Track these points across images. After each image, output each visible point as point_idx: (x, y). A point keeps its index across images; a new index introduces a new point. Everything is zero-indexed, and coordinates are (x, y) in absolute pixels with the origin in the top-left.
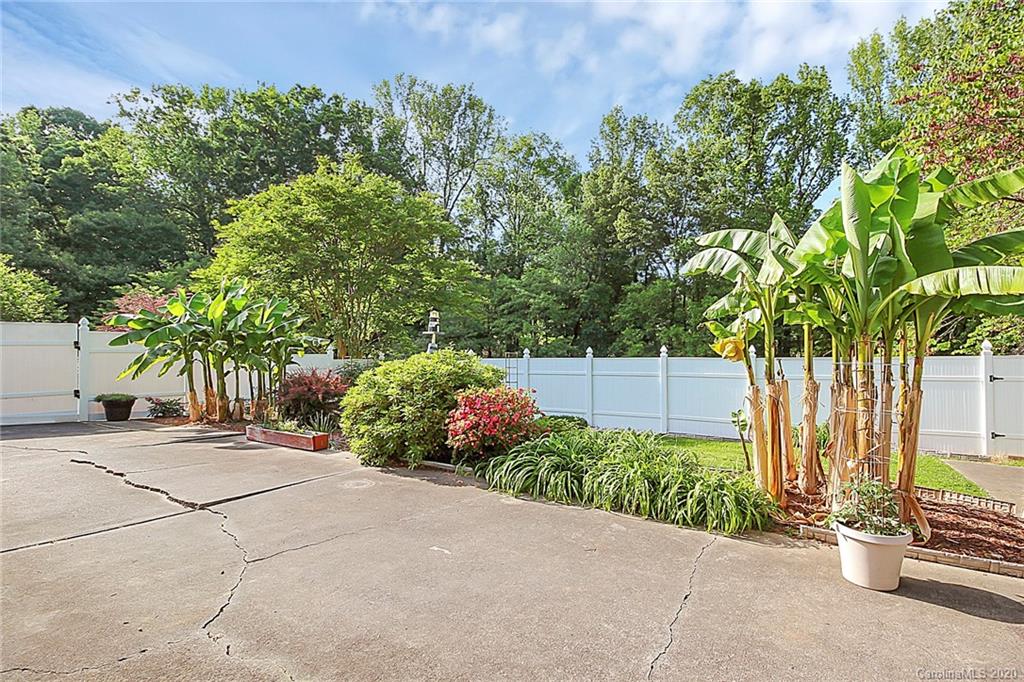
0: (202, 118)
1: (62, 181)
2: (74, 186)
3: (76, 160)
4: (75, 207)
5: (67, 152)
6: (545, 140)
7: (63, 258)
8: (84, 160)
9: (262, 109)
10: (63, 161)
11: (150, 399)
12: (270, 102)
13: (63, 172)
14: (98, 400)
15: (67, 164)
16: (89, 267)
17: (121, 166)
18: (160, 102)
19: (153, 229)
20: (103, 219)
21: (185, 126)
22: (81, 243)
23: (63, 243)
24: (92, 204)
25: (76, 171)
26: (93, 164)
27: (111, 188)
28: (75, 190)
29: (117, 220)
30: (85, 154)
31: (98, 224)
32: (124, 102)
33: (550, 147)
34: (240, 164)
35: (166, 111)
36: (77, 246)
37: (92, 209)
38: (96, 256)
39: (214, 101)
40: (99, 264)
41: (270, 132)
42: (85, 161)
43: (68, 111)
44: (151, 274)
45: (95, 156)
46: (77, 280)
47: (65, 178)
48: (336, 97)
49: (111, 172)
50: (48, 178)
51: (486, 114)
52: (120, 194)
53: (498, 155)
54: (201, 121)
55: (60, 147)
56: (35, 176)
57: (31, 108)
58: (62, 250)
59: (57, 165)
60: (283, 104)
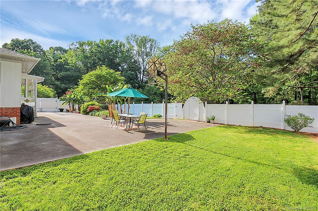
0: (87, 48)
1: (58, 65)
2: (60, 66)
3: (61, 60)
4: (61, 71)
5: (59, 58)
7: (58, 83)
8: (62, 60)
9: (99, 46)
10: (58, 61)
11: (66, 109)
12: (101, 45)
13: (58, 63)
14: (59, 109)
15: (59, 61)
16: (63, 85)
17: (69, 61)
18: (78, 46)
19: (76, 76)
20: (66, 74)
21: (83, 51)
22: (62, 79)
23: (58, 79)
24: (64, 70)
25: (61, 63)
26: (64, 61)
27: (67, 67)
28: (60, 67)
29: (68, 74)
32: (70, 46)
34: (94, 60)
35: (79, 48)
36: (61, 80)
37: (64, 72)
38: (64, 82)
39: (90, 44)
40: (65, 84)
41: (100, 52)
43: (60, 48)
44: (75, 86)
45: (64, 59)
48: (117, 41)
49: (68, 63)
50: (55, 65)
51: (154, 42)
52: (69, 68)
53: (158, 52)
54: (87, 49)
55: (57, 57)
56: (52, 64)
57: (52, 47)
58: (58, 81)
59: (57, 61)
60: (104, 45)
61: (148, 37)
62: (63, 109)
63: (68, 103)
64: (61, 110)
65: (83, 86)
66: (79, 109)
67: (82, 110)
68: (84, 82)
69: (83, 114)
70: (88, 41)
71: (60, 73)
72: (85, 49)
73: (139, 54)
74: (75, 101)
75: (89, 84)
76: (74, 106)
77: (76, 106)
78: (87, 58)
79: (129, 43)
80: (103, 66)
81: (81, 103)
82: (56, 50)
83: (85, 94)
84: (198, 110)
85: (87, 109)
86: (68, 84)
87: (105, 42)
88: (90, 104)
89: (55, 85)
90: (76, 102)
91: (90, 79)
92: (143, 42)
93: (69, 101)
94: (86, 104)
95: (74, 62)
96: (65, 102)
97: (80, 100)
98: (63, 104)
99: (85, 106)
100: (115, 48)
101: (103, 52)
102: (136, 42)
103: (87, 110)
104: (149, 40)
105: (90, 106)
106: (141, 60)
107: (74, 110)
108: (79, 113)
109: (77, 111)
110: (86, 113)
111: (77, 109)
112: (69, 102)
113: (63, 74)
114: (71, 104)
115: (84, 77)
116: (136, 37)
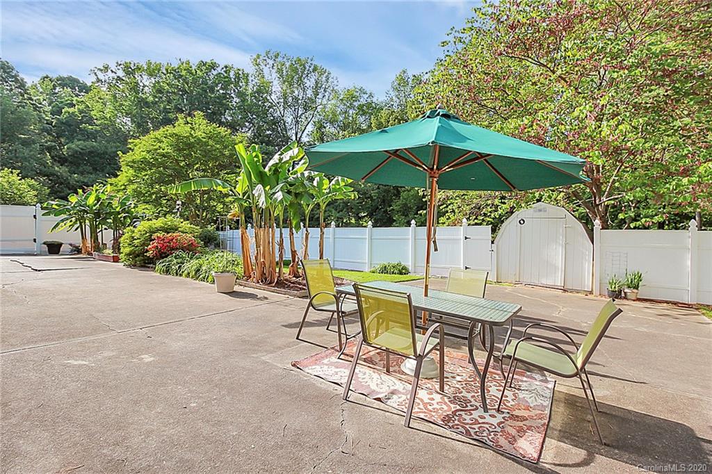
0: (146, 81)
1: (62, 123)
2: (70, 126)
3: (71, 110)
4: (71, 139)
5: (66, 105)
6: (362, 91)
7: (61, 170)
9: (178, 76)
10: (63, 111)
11: (71, 245)
12: (184, 73)
13: (63, 117)
14: (44, 243)
15: (65, 112)
16: (76, 175)
17: (96, 114)
18: (121, 73)
20: (85, 146)
21: (135, 88)
22: (74, 161)
23: (62, 161)
24: (80, 137)
25: (70, 116)
26: (81, 112)
27: (90, 127)
28: (70, 128)
29: (93, 147)
30: (77, 106)
31: (82, 149)
32: (99, 73)
33: (366, 96)
35: (124, 78)
36: (71, 162)
37: (79, 140)
38: (81, 169)
39: (154, 70)
40: (82, 174)
42: (76, 110)
43: (70, 78)
45: (82, 107)
46: (69, 183)
47: (64, 121)
48: (226, 67)
49: (91, 118)
50: (54, 121)
51: (325, 76)
52: (96, 131)
53: (333, 102)
54: (147, 84)
55: (62, 102)
56: (47, 120)
57: (47, 77)
58: (62, 165)
59: (60, 113)
60: (192, 73)
61: (309, 61)
62: (61, 245)
63: (75, 223)
64: (54, 248)
65: (131, 171)
66: (116, 247)
67: (126, 250)
68: (137, 157)
69: (129, 266)
70: (149, 63)
71: (68, 143)
72: (141, 84)
73: (286, 102)
74: (101, 215)
75: (151, 165)
76: (99, 234)
77: (107, 236)
78: (147, 104)
79: (260, 73)
80: (195, 113)
81: (124, 224)
82: (60, 85)
83: (138, 194)
84: (560, 251)
85: (143, 245)
86: (91, 174)
87: (194, 67)
88: (157, 225)
89: (53, 175)
90: (105, 219)
91: (157, 149)
92: (296, 73)
93: (81, 214)
94: (142, 226)
95: (108, 116)
96: (62, 221)
97: (119, 213)
98: (55, 227)
99: (137, 235)
100: (225, 81)
101: (192, 92)
102: (280, 71)
103: (147, 251)
104: (312, 67)
105: (161, 234)
106: (289, 119)
107: (98, 247)
108: (116, 260)
109: (108, 251)
110: (142, 260)
111: (110, 244)
112: (81, 220)
113: (78, 146)
114: (88, 228)
115: (135, 146)
116: (279, 59)
